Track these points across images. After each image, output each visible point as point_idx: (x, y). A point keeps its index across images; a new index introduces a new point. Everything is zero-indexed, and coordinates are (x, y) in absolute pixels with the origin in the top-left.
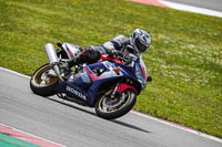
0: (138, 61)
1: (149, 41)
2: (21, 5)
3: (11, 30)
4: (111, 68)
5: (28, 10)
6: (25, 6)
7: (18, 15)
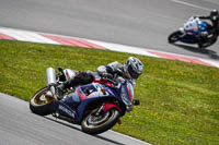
0: (125, 84)
1: (141, 68)
2: (182, 84)
3: (171, 110)
4: (99, 89)
5: (189, 89)
6: (186, 85)
7: (179, 95)
